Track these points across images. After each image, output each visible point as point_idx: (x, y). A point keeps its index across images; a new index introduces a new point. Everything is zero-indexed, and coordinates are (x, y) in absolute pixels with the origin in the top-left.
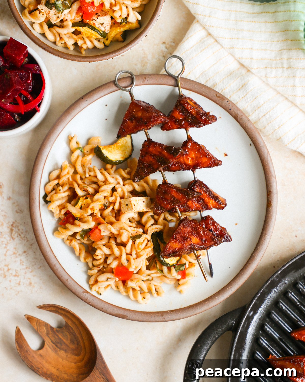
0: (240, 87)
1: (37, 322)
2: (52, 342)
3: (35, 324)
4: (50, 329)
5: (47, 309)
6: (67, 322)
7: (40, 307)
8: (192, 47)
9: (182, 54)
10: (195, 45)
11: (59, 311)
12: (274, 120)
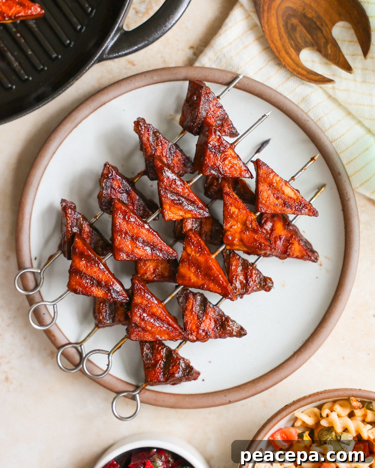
0: (300, 99)
1: (339, 61)
2: (322, 31)
3: (341, 60)
4: (323, 50)
5: (321, 78)
6: (297, 56)
7: (330, 81)
8: (231, 44)
9: (217, 52)
10: (236, 40)
11: (305, 73)
12: (342, 152)
